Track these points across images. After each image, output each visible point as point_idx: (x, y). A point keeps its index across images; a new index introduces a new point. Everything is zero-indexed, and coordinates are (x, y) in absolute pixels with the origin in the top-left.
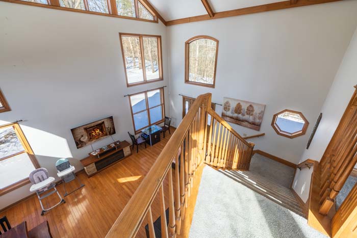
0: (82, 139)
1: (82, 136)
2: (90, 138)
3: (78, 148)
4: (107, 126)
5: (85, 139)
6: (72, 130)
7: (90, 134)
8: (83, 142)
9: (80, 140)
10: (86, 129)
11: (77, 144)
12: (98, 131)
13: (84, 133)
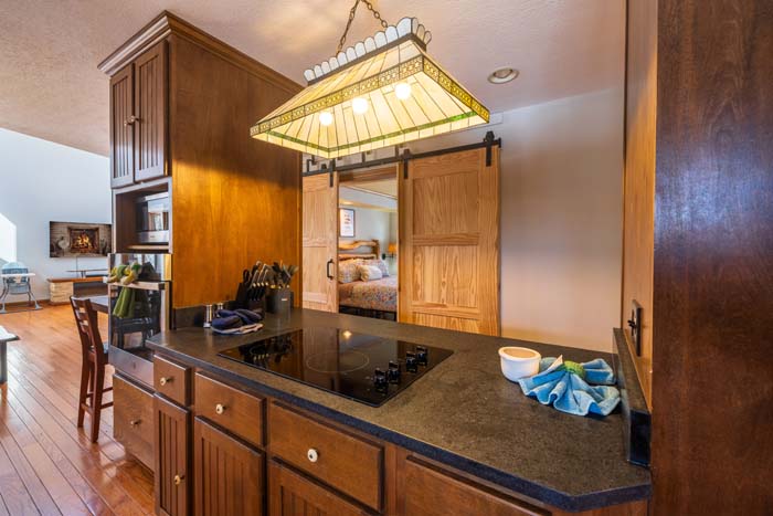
0: (60, 244)
1: (62, 238)
2: (73, 248)
3: (51, 256)
4: (101, 238)
5: (65, 245)
6: (51, 223)
7: (74, 241)
8: (60, 249)
9: (57, 245)
10: (70, 229)
11: (52, 250)
12: (87, 240)
13: (67, 235)
